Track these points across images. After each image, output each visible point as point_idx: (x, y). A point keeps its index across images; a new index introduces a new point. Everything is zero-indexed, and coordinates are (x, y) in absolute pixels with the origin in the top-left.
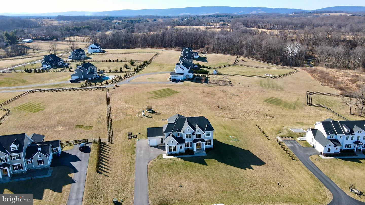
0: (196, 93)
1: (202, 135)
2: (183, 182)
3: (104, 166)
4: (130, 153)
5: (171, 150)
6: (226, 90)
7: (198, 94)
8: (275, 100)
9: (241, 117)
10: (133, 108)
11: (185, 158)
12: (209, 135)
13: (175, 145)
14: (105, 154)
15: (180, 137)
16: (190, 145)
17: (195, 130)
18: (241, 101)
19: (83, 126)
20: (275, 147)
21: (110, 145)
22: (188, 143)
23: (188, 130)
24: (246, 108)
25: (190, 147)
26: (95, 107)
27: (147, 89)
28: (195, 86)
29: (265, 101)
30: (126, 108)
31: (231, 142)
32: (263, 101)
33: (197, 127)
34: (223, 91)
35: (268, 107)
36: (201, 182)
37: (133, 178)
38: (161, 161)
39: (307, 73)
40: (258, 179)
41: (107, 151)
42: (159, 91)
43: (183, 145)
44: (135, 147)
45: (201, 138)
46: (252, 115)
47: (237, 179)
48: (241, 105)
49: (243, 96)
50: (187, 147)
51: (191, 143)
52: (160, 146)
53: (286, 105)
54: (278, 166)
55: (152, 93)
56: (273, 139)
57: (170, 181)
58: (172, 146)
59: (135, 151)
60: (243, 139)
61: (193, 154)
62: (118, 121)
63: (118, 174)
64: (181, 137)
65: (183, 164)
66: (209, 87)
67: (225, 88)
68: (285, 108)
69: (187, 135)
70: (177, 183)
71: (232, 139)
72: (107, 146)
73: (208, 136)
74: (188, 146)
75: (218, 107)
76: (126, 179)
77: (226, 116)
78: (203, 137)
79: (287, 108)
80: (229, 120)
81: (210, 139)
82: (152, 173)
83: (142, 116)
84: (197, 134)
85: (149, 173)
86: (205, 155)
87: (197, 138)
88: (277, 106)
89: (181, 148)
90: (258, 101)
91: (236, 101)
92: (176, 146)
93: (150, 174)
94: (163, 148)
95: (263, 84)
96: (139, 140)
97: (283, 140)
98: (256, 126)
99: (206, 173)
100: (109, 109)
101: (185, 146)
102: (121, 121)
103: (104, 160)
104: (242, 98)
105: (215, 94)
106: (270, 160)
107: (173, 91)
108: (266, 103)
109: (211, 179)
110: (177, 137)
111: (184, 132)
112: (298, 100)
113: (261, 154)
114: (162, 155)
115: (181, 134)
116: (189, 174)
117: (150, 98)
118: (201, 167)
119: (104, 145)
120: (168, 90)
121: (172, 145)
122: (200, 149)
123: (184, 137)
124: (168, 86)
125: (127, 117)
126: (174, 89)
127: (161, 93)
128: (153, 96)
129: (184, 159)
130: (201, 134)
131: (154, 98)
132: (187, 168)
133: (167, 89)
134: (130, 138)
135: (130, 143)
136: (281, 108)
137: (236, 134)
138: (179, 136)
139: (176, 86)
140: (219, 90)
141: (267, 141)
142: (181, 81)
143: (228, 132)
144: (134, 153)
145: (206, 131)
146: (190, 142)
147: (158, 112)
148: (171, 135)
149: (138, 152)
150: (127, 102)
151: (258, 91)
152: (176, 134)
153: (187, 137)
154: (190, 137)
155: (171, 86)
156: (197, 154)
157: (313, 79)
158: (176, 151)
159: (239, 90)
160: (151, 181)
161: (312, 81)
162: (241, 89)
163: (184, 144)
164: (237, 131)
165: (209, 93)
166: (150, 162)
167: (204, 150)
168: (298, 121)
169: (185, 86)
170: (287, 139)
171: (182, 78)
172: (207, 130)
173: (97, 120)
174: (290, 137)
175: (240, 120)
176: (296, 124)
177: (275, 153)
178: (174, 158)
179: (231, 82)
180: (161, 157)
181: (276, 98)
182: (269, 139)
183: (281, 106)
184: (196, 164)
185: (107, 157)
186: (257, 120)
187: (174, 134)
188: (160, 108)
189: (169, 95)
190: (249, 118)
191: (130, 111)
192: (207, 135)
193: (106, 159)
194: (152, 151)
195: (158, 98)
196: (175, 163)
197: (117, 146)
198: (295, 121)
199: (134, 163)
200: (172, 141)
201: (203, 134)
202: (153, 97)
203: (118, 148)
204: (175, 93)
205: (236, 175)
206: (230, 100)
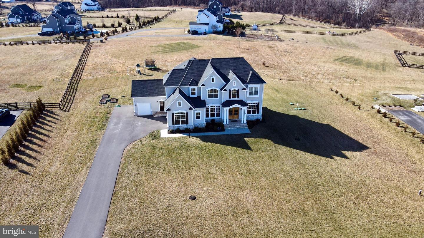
0: (228, 49)
1: (241, 92)
2: (198, 188)
3: (28, 152)
4: (94, 128)
5: (178, 122)
6: (273, 46)
7: (231, 49)
8: (351, 59)
9: (303, 78)
10: (123, 64)
11: (207, 137)
12: (256, 93)
13: (185, 112)
14: (43, 128)
15: (196, 96)
16: (216, 112)
17: (227, 80)
18: (299, 59)
19: (26, 85)
20: (378, 122)
21: (61, 114)
22: (213, 109)
23: (213, 81)
24: (307, 68)
25: (216, 118)
26: (60, 61)
27: (151, 43)
28: (226, 40)
29: (336, 60)
30: (111, 64)
31: (294, 112)
32: (332, 59)
33: (231, 76)
34: (269, 47)
35: (343, 68)
36: (240, 187)
37: (82, 177)
38: (155, 142)
39: (386, 32)
40: (368, 182)
41: (50, 124)
42: (170, 44)
43: (202, 111)
44: (107, 118)
45: (238, 97)
46: (320, 76)
47: (322, 180)
48: (299, 64)
49: (300, 53)
50: (211, 117)
51: (218, 109)
52: (157, 116)
53: (369, 65)
54: (398, 155)
55: (159, 47)
56: (369, 109)
57: (168, 186)
58: (179, 113)
59: (105, 125)
60: (314, 108)
61: (223, 130)
62: (91, 79)
63: (53, 169)
64: (199, 97)
65: (201, 149)
66: (247, 42)
67: (271, 43)
68: (369, 69)
69: (210, 91)
70: (184, 190)
71: (294, 108)
72: (54, 116)
73: (253, 96)
74: (213, 115)
75: (264, 64)
76: (66, 180)
77: (278, 76)
78: (243, 96)
79: (374, 69)
80: (284, 81)
81: (257, 102)
82: (129, 167)
83: (136, 74)
84: (230, 91)
85: (123, 166)
86: (248, 131)
87: (230, 98)
88: (356, 66)
89: (198, 118)
90: (324, 59)
91: (290, 59)
92: (187, 113)
93: (123, 169)
94: (164, 120)
95: (327, 40)
96: (120, 106)
97: (388, 111)
98: (331, 90)
99: (250, 167)
100: (81, 64)
101: (207, 115)
102: (96, 80)
103: (35, 140)
104: (300, 56)
105: (258, 50)
106: (377, 143)
107: (192, 45)
108: (338, 62)
109: (263, 182)
110: (191, 96)
111: (203, 85)
112: (385, 59)
113: (357, 132)
114: (158, 132)
115: (199, 89)
116: (214, 170)
117: (154, 52)
118: (240, 155)
119: (49, 114)
120: (184, 44)
121: (180, 111)
122: (236, 121)
123: (204, 96)
124: (184, 39)
125: (110, 75)
126: (194, 43)
127: (173, 46)
128: (160, 50)
129: (204, 139)
130: (238, 90)
131: (162, 52)
132: (209, 157)
133: (183, 42)
134: (104, 104)
135: (101, 111)
136: (363, 69)
137: (300, 100)
138: (193, 93)
139: (197, 39)
140: (263, 45)
141: (358, 112)
142: (205, 34)
143: (285, 97)
144: (102, 127)
145: (248, 83)
146: (216, 108)
147: (164, 68)
148: (177, 90)
149: (110, 125)
150: (116, 57)
151: (322, 48)
152: (189, 89)
153: (210, 96)
154: (216, 96)
155: (190, 39)
156: (231, 129)
157: (396, 38)
158: (187, 123)
159: (293, 47)
160: (124, 185)
161: (394, 40)
162: (295, 45)
163: (204, 109)
164: (300, 97)
165: (247, 48)
166: (131, 145)
167: (245, 122)
168: (399, 86)
169: (210, 39)
170: (396, 108)
171: (207, 30)
172: (251, 82)
173: (54, 77)
174: (398, 106)
175: (302, 82)
176: (397, 89)
177: (382, 132)
178: (183, 137)
179: (279, 38)
180: (155, 136)
181: (351, 57)
182: (361, 108)
183: (362, 66)
184: (229, 148)
185: (45, 135)
186: (329, 83)
187: (184, 89)
188: (169, 64)
189: (185, 49)
190: (315, 80)
191: (118, 67)
192: (251, 94)
193: (42, 138)
194: (140, 124)
195: (167, 53)
196: (183, 146)
197: (74, 117)
198: (393, 85)
199: (96, 146)
200: (180, 103)
201: (244, 89)
202: (159, 52)
203: (75, 119)
204: (196, 47)
205: (319, 172)
206: (282, 58)
